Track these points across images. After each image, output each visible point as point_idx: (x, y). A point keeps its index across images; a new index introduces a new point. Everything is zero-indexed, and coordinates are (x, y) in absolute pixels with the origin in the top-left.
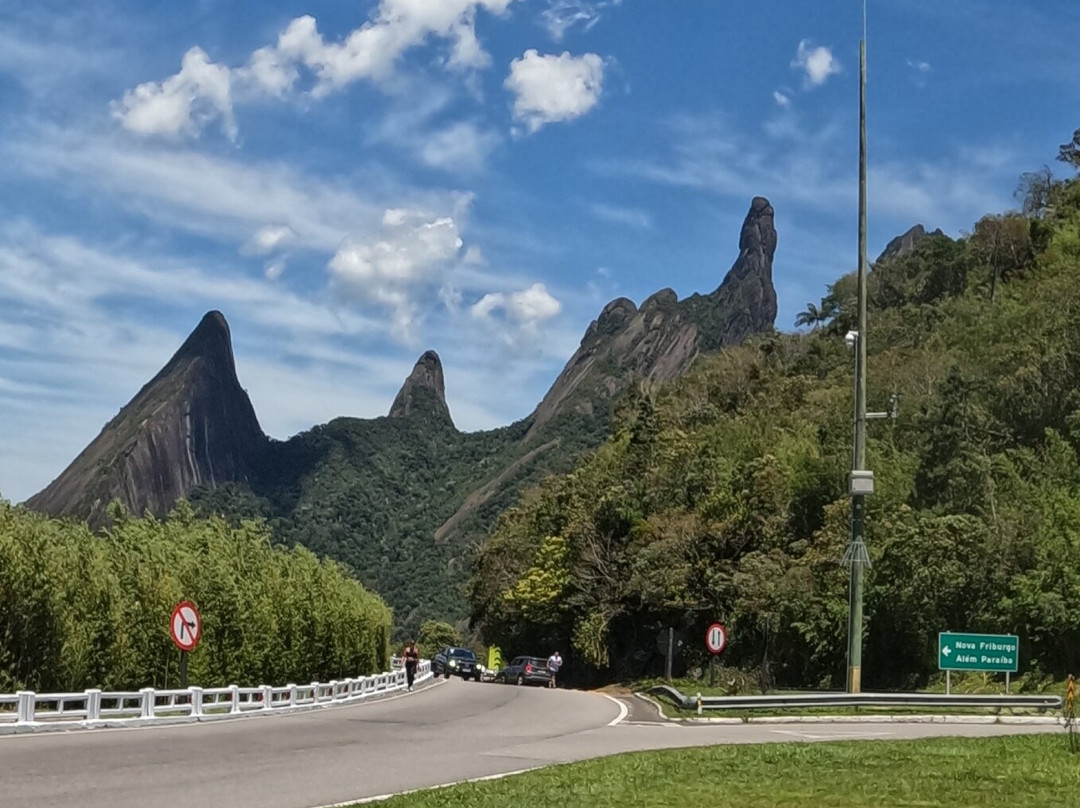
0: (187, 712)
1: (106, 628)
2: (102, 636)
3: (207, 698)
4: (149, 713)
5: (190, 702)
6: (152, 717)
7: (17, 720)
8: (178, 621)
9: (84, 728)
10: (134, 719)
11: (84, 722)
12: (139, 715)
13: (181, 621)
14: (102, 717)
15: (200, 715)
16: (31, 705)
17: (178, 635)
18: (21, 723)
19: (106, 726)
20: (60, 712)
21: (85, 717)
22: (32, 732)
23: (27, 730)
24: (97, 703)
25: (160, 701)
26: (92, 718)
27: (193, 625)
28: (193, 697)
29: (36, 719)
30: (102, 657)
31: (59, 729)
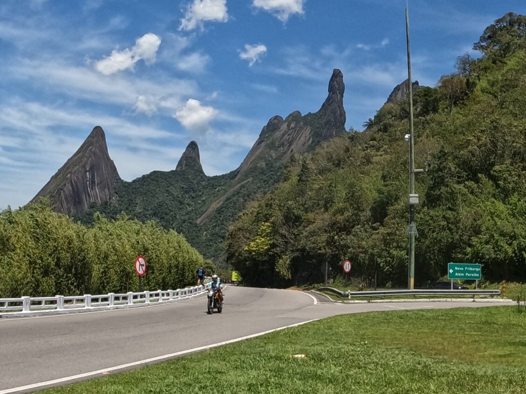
0: (144, 302)
1: (107, 267)
2: (105, 270)
3: (151, 295)
4: (131, 302)
5: (145, 297)
6: (132, 304)
7: (84, 307)
8: (138, 264)
9: (109, 309)
10: (125, 305)
11: (109, 307)
12: (127, 303)
13: (139, 264)
14: (115, 304)
15: (149, 302)
16: (90, 300)
17: (138, 270)
18: (86, 308)
19: (117, 308)
20: (100, 303)
21: (108, 305)
22: (91, 311)
23: (89, 310)
24: (113, 298)
25: (135, 297)
26: (111, 305)
27: (143, 265)
28: (146, 295)
29: (92, 306)
30: (105, 279)
31: (100, 310)
